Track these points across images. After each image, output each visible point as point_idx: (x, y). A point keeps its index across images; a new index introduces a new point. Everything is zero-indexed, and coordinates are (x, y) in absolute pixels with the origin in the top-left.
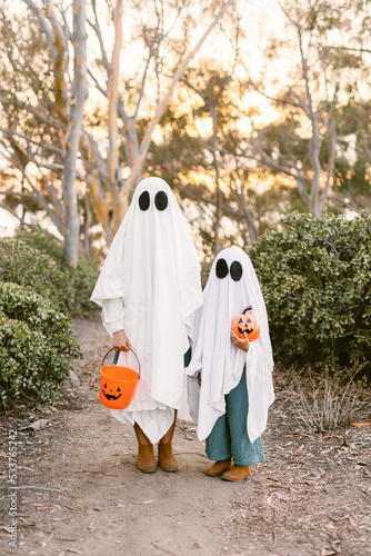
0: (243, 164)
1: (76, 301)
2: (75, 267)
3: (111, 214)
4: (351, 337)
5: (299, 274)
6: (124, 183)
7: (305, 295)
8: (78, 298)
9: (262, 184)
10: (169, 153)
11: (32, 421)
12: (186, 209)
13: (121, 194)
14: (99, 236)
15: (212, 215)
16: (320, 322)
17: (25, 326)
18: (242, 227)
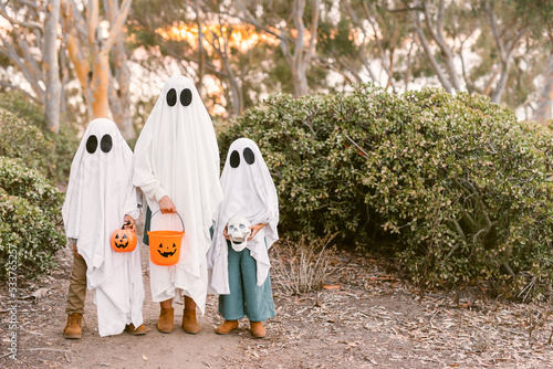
0: (226, 20)
1: (58, 167)
2: (57, 132)
3: (90, 74)
4: (325, 210)
5: (280, 151)
6: (104, 42)
7: (285, 171)
8: (59, 164)
9: (246, 43)
10: (149, 8)
11: (33, 290)
12: (167, 67)
13: (102, 54)
14: (75, 92)
15: (194, 74)
16: (298, 196)
17: (26, 202)
18: (225, 86)
